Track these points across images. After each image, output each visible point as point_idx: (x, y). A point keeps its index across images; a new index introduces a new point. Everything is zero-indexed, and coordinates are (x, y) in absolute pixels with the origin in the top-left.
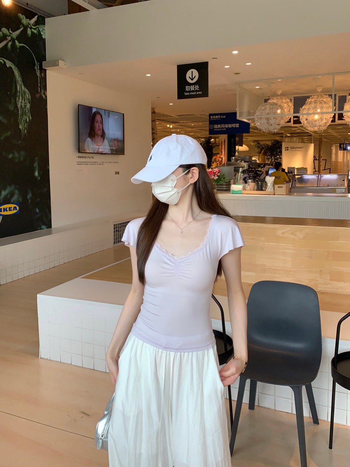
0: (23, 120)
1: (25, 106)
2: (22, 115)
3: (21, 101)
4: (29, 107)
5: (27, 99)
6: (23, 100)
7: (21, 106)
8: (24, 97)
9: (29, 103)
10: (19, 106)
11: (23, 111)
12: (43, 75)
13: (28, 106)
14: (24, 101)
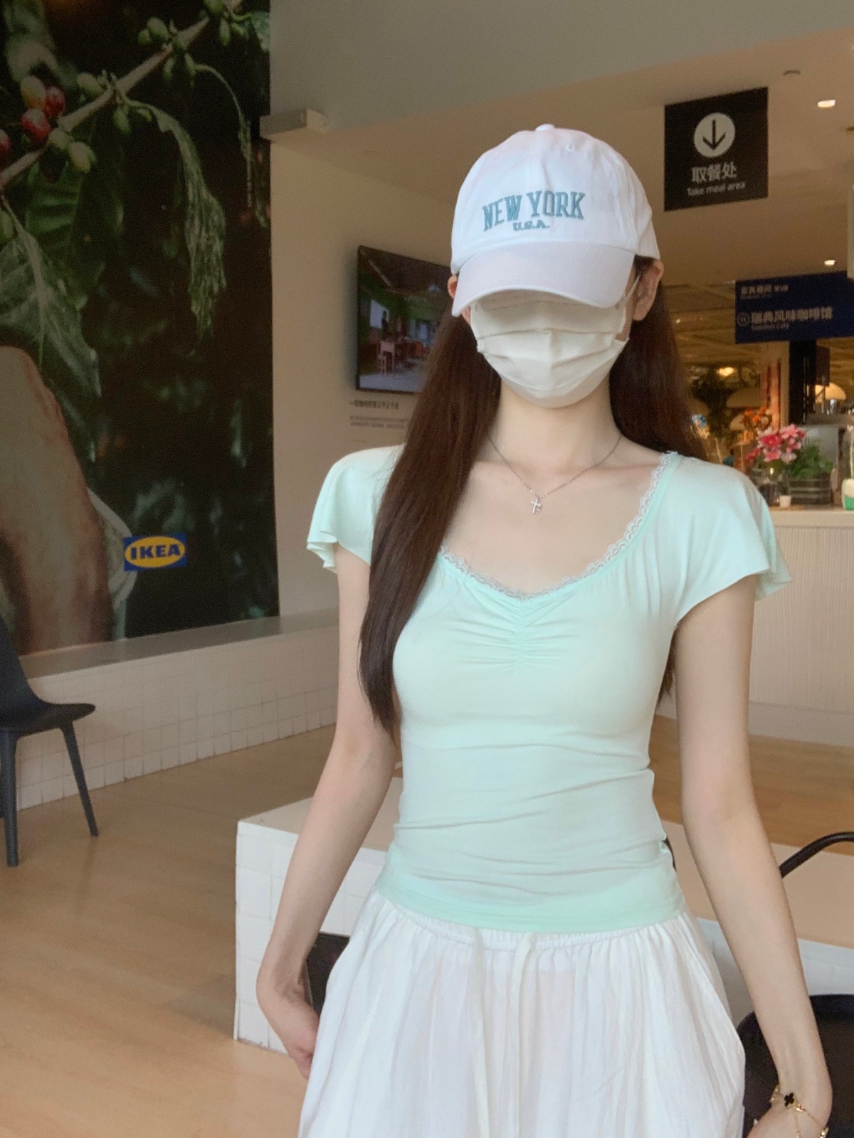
0: (202, 288)
1: (210, 247)
2: (200, 272)
3: (197, 232)
4: (219, 250)
5: (214, 226)
6: (204, 229)
7: (198, 246)
8: (207, 222)
9: (220, 238)
10: (192, 246)
11: (202, 260)
12: (260, 157)
13: (218, 247)
14: (207, 231)
